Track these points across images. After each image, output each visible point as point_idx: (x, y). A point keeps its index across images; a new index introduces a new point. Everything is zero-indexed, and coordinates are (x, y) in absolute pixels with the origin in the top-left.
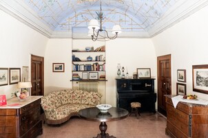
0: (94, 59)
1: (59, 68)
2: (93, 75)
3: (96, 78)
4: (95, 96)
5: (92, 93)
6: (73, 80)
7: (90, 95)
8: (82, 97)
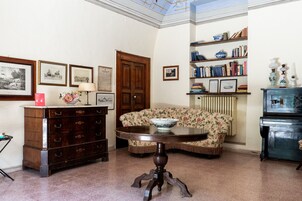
0: (230, 55)
1: (172, 74)
2: (228, 85)
3: (233, 90)
4: (220, 120)
5: (215, 114)
6: (191, 94)
7: (211, 117)
8: (199, 120)
